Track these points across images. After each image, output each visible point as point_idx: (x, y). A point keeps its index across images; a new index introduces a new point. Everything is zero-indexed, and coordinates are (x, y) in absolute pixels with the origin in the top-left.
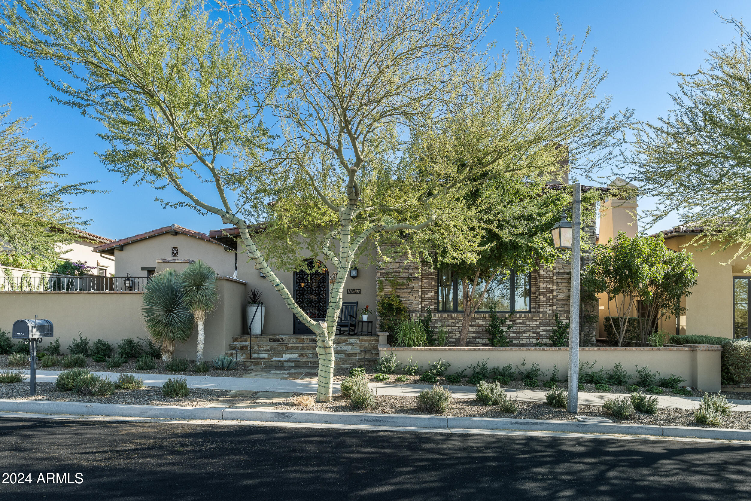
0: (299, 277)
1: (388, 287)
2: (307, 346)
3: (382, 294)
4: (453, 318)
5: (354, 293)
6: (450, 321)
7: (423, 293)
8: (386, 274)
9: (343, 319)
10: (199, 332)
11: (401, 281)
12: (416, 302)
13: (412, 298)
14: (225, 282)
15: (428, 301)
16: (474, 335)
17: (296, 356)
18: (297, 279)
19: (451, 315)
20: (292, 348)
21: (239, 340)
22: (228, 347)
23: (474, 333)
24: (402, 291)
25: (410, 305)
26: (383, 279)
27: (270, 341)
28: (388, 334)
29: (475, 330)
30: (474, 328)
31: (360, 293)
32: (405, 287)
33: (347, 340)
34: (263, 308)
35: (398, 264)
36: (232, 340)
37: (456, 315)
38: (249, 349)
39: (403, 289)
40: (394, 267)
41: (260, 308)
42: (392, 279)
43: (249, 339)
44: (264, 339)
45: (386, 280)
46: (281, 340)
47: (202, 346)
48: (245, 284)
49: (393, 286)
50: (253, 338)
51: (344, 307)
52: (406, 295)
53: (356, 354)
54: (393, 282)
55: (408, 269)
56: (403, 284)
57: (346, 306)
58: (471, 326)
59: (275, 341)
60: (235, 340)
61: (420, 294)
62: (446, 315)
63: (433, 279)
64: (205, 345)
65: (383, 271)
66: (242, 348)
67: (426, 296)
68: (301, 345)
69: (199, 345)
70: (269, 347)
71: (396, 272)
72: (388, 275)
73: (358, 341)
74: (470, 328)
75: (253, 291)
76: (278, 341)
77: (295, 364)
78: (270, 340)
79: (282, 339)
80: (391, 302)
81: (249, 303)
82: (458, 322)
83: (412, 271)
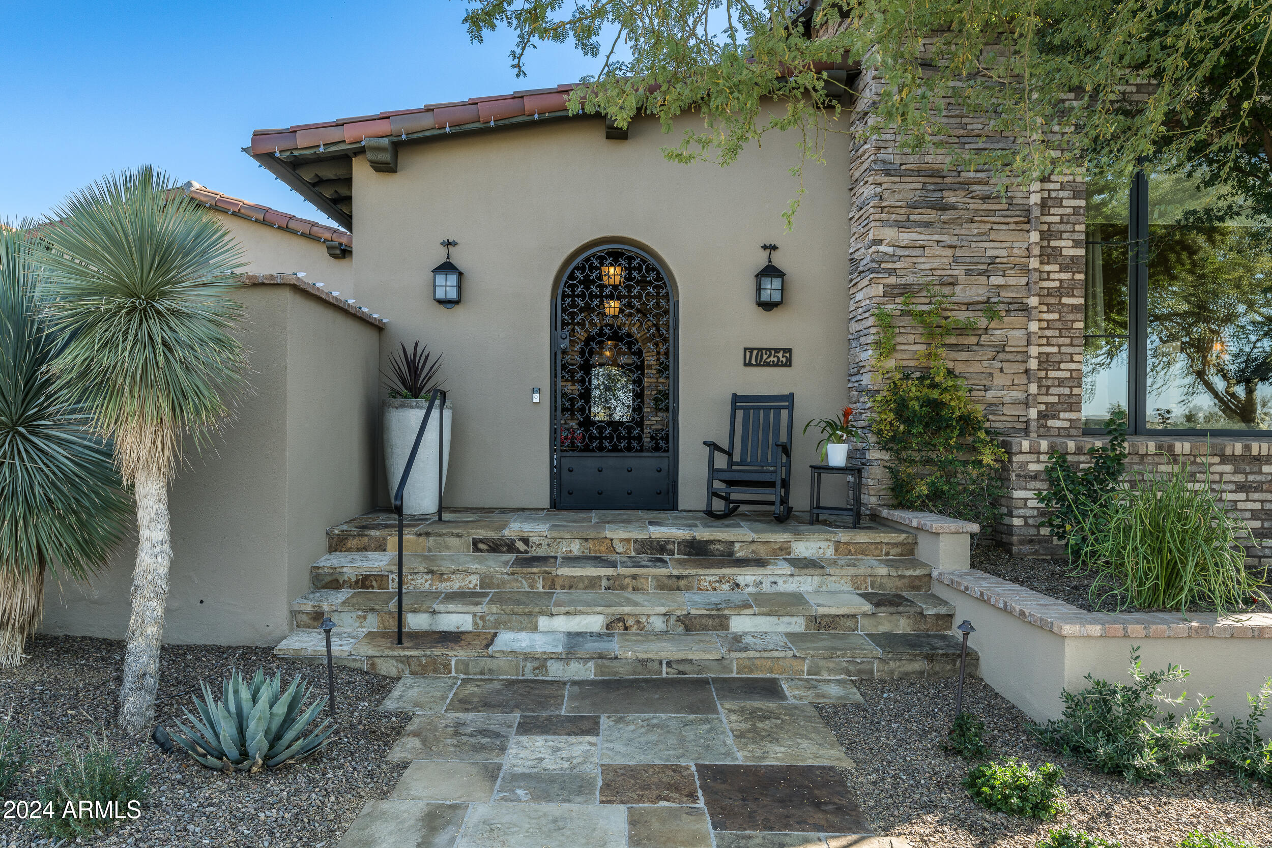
0: (573, 305)
1: (911, 338)
2: (634, 577)
3: (891, 364)
4: (1174, 459)
5: (767, 365)
6: (1162, 468)
7: (1045, 361)
8: (906, 291)
9: (737, 458)
10: (144, 533)
11: (961, 316)
12: (1014, 394)
13: (999, 380)
14: (287, 296)
15: (1060, 390)
16: (1257, 524)
17: (594, 622)
18: (564, 310)
19: (1171, 448)
20: (571, 584)
21: (352, 543)
22: (305, 578)
23: (1255, 515)
24: (963, 356)
25: (992, 408)
26: (892, 308)
27: (477, 549)
28: (975, 528)
29: (1258, 506)
30: (1256, 496)
31: (788, 363)
32: (974, 340)
33: (785, 549)
34: (447, 414)
35: (949, 252)
36: (324, 542)
37: (1187, 446)
38: (393, 586)
39: (968, 348)
40: (936, 263)
41: (435, 413)
42: (925, 308)
43: (392, 542)
44: (453, 541)
45: (904, 313)
46: (520, 546)
47: (157, 607)
48: (378, 328)
49: (931, 335)
50: (409, 537)
51: (740, 414)
52: (975, 368)
53: (854, 616)
54: (935, 320)
55: (986, 274)
56: (963, 330)
57: (746, 409)
58: (1241, 488)
59: (495, 547)
60: (337, 544)
61: (1033, 364)
62: (1152, 447)
63: (1074, 308)
64: (169, 597)
65: (892, 280)
66: (364, 582)
67: (1052, 374)
68: (610, 572)
69: (137, 603)
70: (474, 580)
71: (943, 284)
72: (914, 294)
73: (830, 553)
74: (1242, 496)
75: (410, 351)
76: (510, 547)
77: (600, 669)
78: (475, 543)
79: (526, 541)
80: (935, 394)
81: (395, 394)
82: (1193, 475)
83: (1000, 281)
